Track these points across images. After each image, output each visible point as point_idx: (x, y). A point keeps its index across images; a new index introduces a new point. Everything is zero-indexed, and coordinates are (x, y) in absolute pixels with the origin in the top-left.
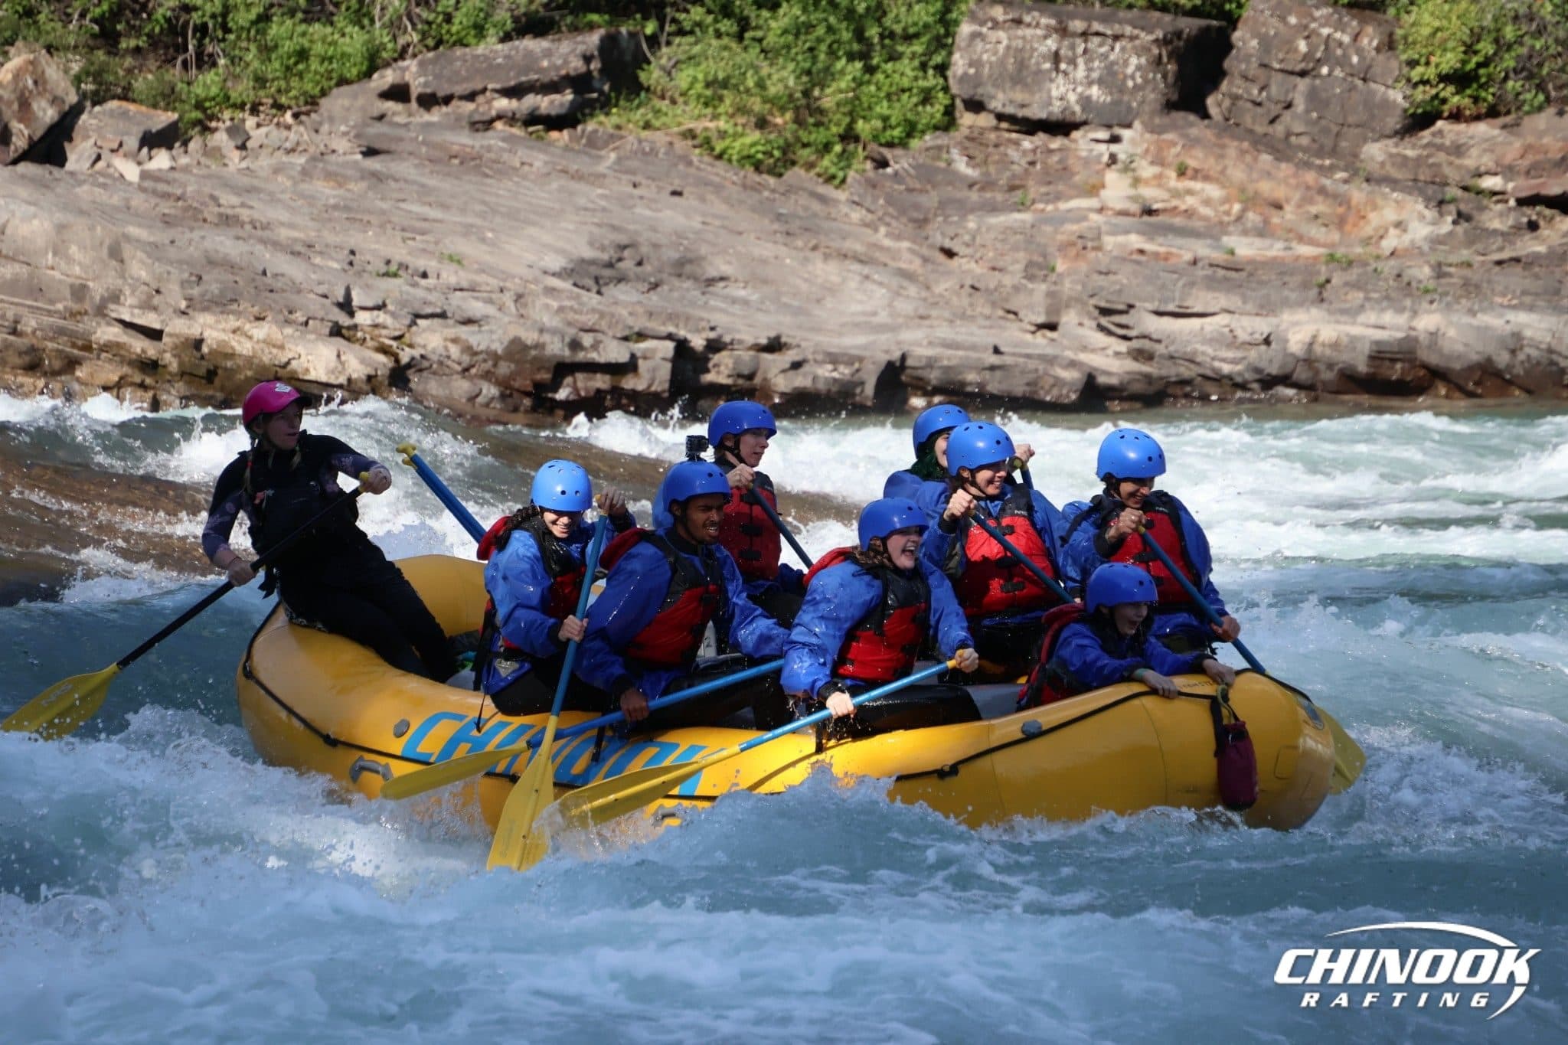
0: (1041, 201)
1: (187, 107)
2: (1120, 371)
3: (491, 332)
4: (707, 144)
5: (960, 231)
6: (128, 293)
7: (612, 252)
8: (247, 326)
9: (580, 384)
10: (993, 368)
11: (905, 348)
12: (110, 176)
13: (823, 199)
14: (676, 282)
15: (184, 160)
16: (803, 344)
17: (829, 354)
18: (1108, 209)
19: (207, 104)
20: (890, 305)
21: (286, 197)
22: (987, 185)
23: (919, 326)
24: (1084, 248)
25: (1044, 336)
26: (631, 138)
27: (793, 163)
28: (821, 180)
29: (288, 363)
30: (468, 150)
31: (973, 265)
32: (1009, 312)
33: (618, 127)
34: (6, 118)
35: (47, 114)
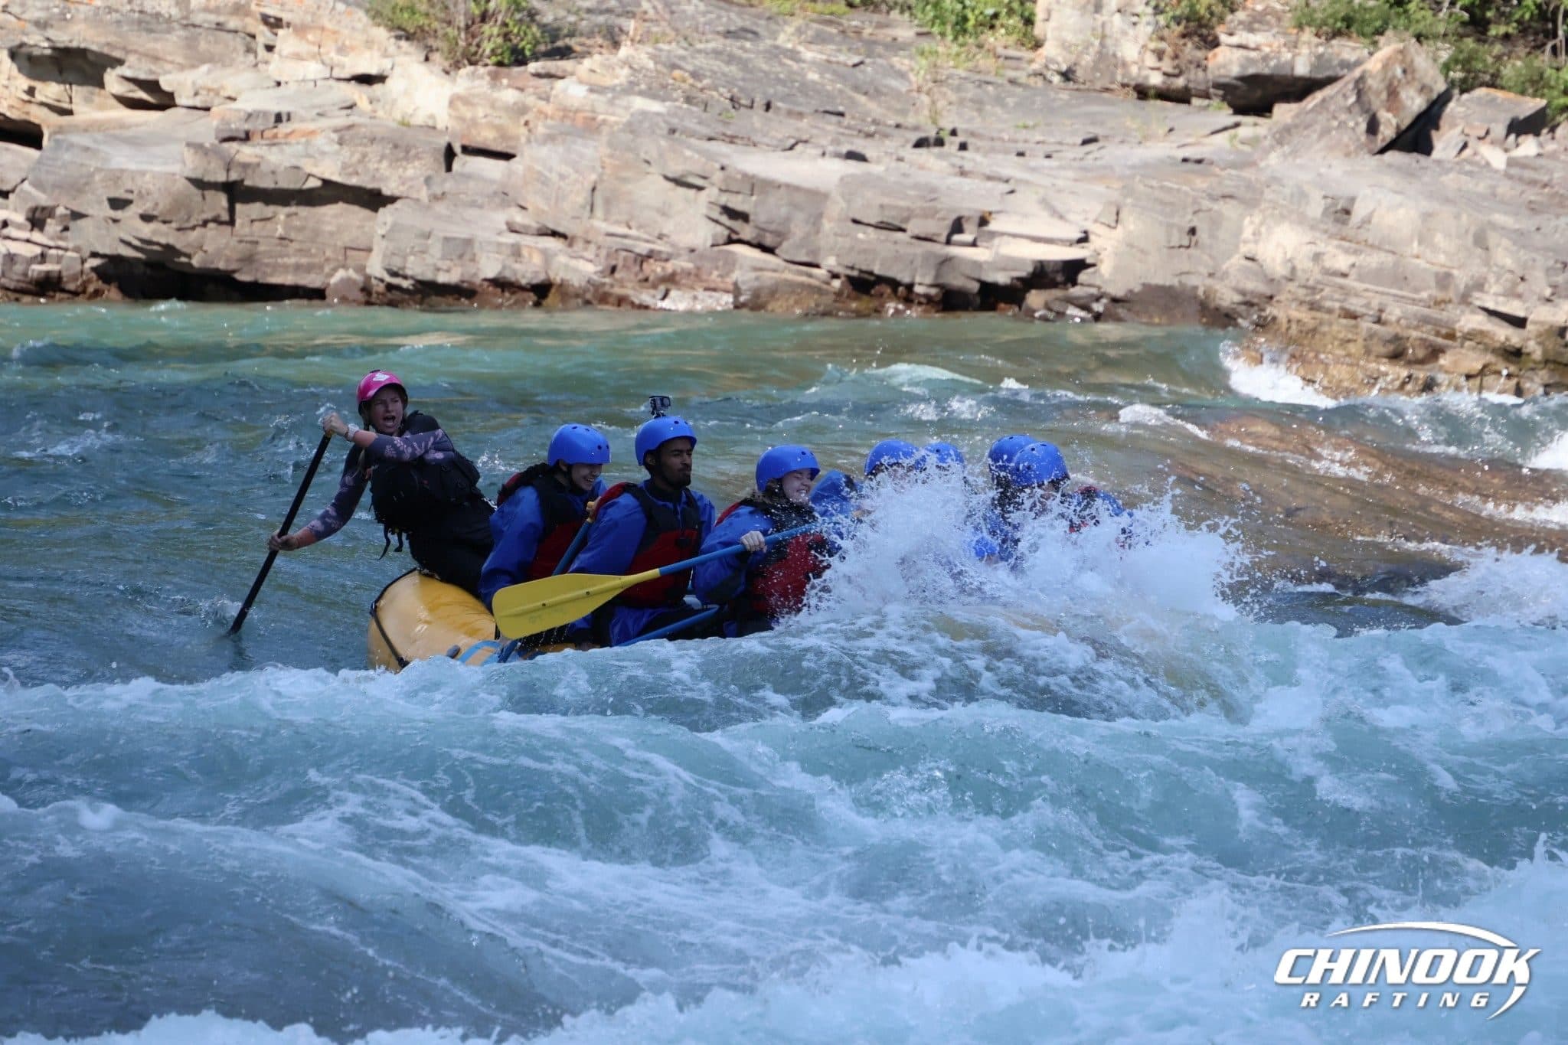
1: (1555, 93)
6: (1492, 280)
12: (1477, 164)
15: (1551, 147)
34: (1374, 107)
35: (1415, 103)
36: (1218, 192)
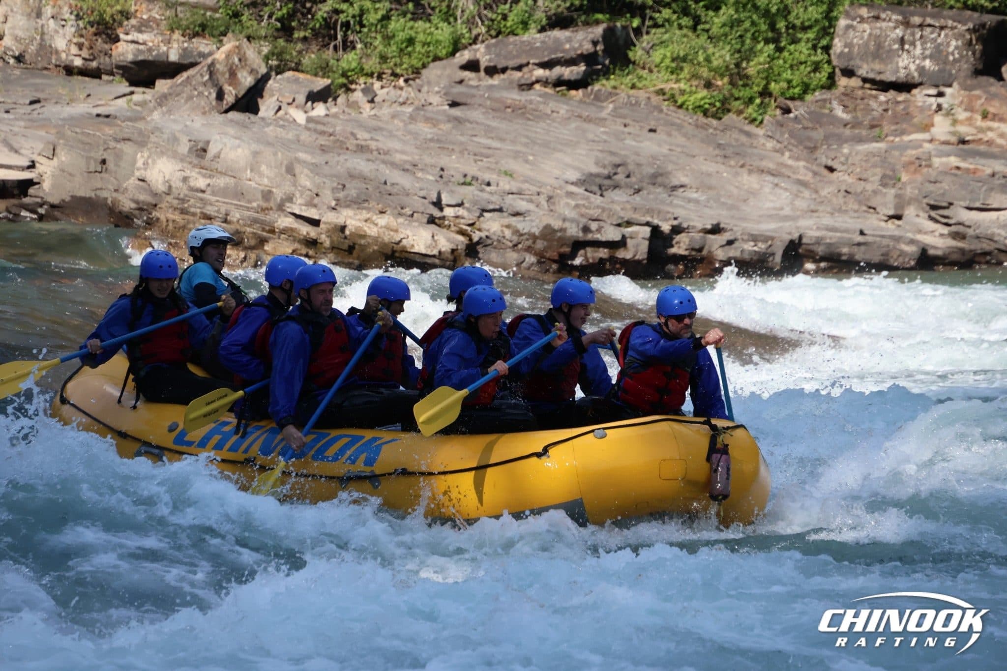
0: (891, 135)
1: (336, 75)
2: (944, 246)
3: (532, 221)
4: (672, 98)
5: (838, 155)
6: (298, 195)
7: (610, 169)
8: (374, 217)
9: (589, 255)
10: (859, 244)
11: (802, 231)
12: (287, 120)
13: (748, 134)
14: (652, 188)
15: (334, 110)
16: (735, 229)
17: (752, 235)
18: (936, 140)
19: (349, 74)
20: (791, 203)
21: (399, 133)
22: (855, 124)
23: (811, 217)
24: (920, 166)
25: (893, 223)
26: (623, 95)
27: (729, 111)
28: (747, 121)
29: (400, 241)
30: (517, 103)
31: (846, 177)
32: (870, 208)
33: (615, 88)
34: (221, 83)
35: (247, 80)
36: (120, 136)
